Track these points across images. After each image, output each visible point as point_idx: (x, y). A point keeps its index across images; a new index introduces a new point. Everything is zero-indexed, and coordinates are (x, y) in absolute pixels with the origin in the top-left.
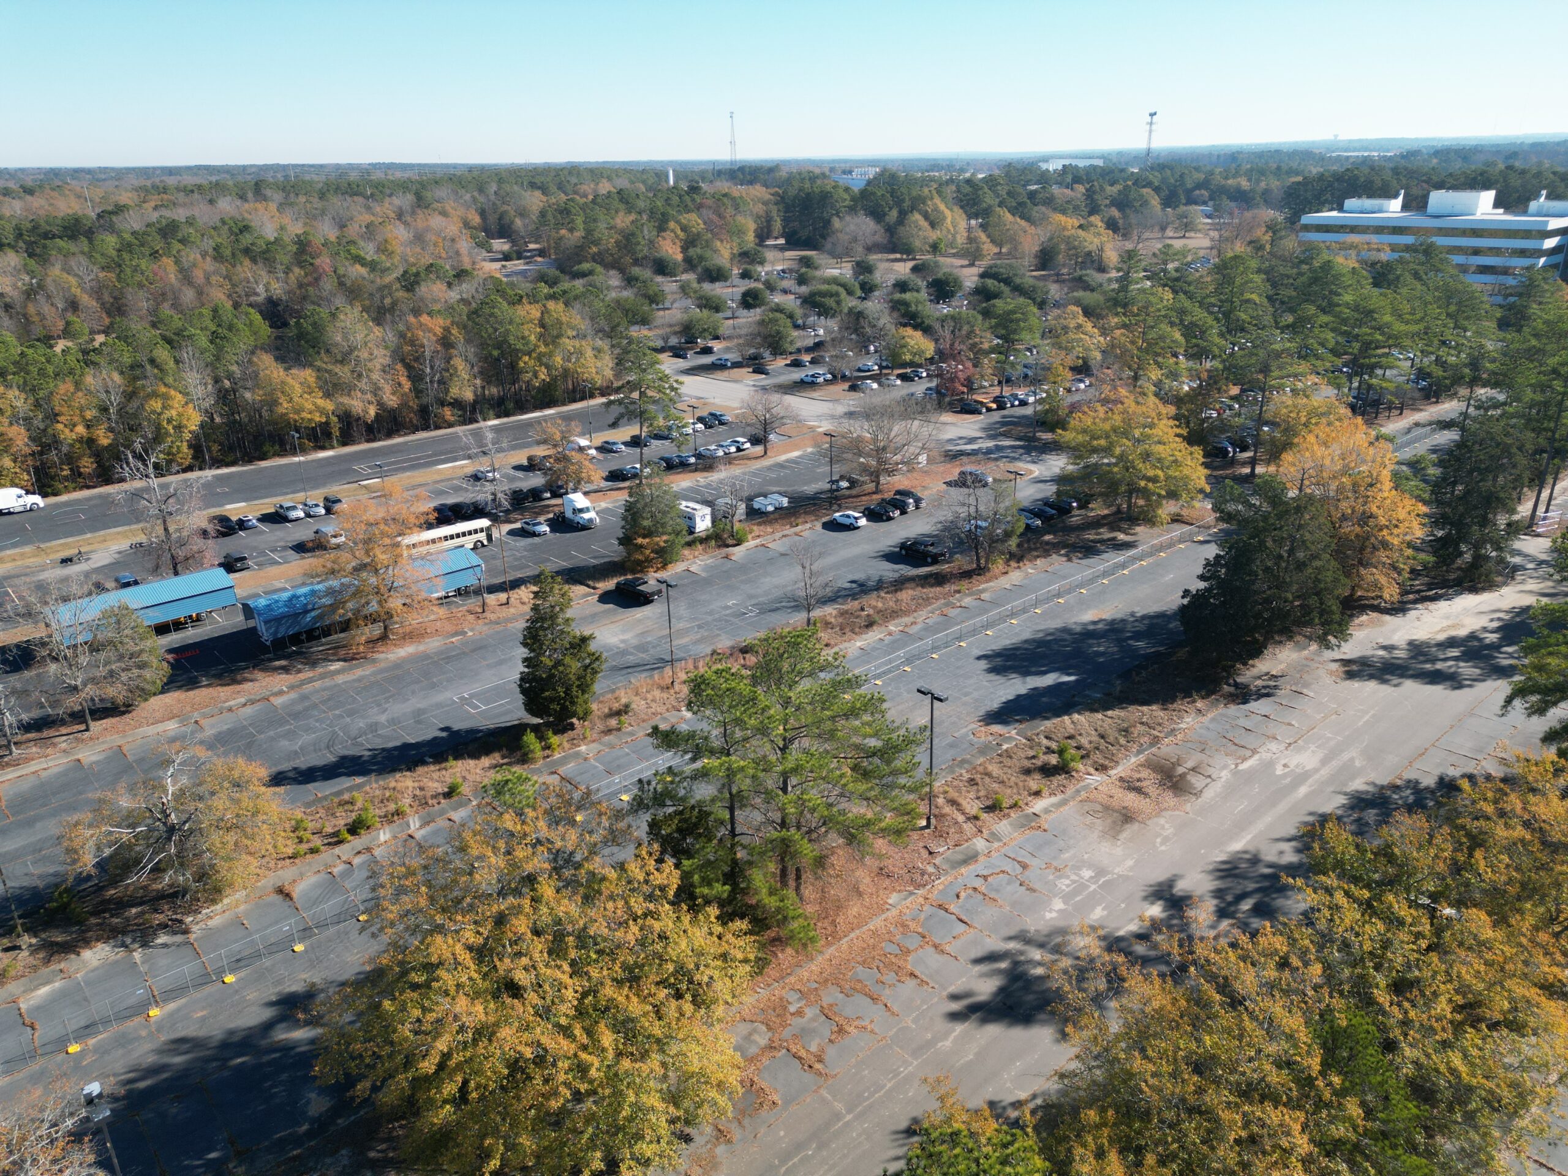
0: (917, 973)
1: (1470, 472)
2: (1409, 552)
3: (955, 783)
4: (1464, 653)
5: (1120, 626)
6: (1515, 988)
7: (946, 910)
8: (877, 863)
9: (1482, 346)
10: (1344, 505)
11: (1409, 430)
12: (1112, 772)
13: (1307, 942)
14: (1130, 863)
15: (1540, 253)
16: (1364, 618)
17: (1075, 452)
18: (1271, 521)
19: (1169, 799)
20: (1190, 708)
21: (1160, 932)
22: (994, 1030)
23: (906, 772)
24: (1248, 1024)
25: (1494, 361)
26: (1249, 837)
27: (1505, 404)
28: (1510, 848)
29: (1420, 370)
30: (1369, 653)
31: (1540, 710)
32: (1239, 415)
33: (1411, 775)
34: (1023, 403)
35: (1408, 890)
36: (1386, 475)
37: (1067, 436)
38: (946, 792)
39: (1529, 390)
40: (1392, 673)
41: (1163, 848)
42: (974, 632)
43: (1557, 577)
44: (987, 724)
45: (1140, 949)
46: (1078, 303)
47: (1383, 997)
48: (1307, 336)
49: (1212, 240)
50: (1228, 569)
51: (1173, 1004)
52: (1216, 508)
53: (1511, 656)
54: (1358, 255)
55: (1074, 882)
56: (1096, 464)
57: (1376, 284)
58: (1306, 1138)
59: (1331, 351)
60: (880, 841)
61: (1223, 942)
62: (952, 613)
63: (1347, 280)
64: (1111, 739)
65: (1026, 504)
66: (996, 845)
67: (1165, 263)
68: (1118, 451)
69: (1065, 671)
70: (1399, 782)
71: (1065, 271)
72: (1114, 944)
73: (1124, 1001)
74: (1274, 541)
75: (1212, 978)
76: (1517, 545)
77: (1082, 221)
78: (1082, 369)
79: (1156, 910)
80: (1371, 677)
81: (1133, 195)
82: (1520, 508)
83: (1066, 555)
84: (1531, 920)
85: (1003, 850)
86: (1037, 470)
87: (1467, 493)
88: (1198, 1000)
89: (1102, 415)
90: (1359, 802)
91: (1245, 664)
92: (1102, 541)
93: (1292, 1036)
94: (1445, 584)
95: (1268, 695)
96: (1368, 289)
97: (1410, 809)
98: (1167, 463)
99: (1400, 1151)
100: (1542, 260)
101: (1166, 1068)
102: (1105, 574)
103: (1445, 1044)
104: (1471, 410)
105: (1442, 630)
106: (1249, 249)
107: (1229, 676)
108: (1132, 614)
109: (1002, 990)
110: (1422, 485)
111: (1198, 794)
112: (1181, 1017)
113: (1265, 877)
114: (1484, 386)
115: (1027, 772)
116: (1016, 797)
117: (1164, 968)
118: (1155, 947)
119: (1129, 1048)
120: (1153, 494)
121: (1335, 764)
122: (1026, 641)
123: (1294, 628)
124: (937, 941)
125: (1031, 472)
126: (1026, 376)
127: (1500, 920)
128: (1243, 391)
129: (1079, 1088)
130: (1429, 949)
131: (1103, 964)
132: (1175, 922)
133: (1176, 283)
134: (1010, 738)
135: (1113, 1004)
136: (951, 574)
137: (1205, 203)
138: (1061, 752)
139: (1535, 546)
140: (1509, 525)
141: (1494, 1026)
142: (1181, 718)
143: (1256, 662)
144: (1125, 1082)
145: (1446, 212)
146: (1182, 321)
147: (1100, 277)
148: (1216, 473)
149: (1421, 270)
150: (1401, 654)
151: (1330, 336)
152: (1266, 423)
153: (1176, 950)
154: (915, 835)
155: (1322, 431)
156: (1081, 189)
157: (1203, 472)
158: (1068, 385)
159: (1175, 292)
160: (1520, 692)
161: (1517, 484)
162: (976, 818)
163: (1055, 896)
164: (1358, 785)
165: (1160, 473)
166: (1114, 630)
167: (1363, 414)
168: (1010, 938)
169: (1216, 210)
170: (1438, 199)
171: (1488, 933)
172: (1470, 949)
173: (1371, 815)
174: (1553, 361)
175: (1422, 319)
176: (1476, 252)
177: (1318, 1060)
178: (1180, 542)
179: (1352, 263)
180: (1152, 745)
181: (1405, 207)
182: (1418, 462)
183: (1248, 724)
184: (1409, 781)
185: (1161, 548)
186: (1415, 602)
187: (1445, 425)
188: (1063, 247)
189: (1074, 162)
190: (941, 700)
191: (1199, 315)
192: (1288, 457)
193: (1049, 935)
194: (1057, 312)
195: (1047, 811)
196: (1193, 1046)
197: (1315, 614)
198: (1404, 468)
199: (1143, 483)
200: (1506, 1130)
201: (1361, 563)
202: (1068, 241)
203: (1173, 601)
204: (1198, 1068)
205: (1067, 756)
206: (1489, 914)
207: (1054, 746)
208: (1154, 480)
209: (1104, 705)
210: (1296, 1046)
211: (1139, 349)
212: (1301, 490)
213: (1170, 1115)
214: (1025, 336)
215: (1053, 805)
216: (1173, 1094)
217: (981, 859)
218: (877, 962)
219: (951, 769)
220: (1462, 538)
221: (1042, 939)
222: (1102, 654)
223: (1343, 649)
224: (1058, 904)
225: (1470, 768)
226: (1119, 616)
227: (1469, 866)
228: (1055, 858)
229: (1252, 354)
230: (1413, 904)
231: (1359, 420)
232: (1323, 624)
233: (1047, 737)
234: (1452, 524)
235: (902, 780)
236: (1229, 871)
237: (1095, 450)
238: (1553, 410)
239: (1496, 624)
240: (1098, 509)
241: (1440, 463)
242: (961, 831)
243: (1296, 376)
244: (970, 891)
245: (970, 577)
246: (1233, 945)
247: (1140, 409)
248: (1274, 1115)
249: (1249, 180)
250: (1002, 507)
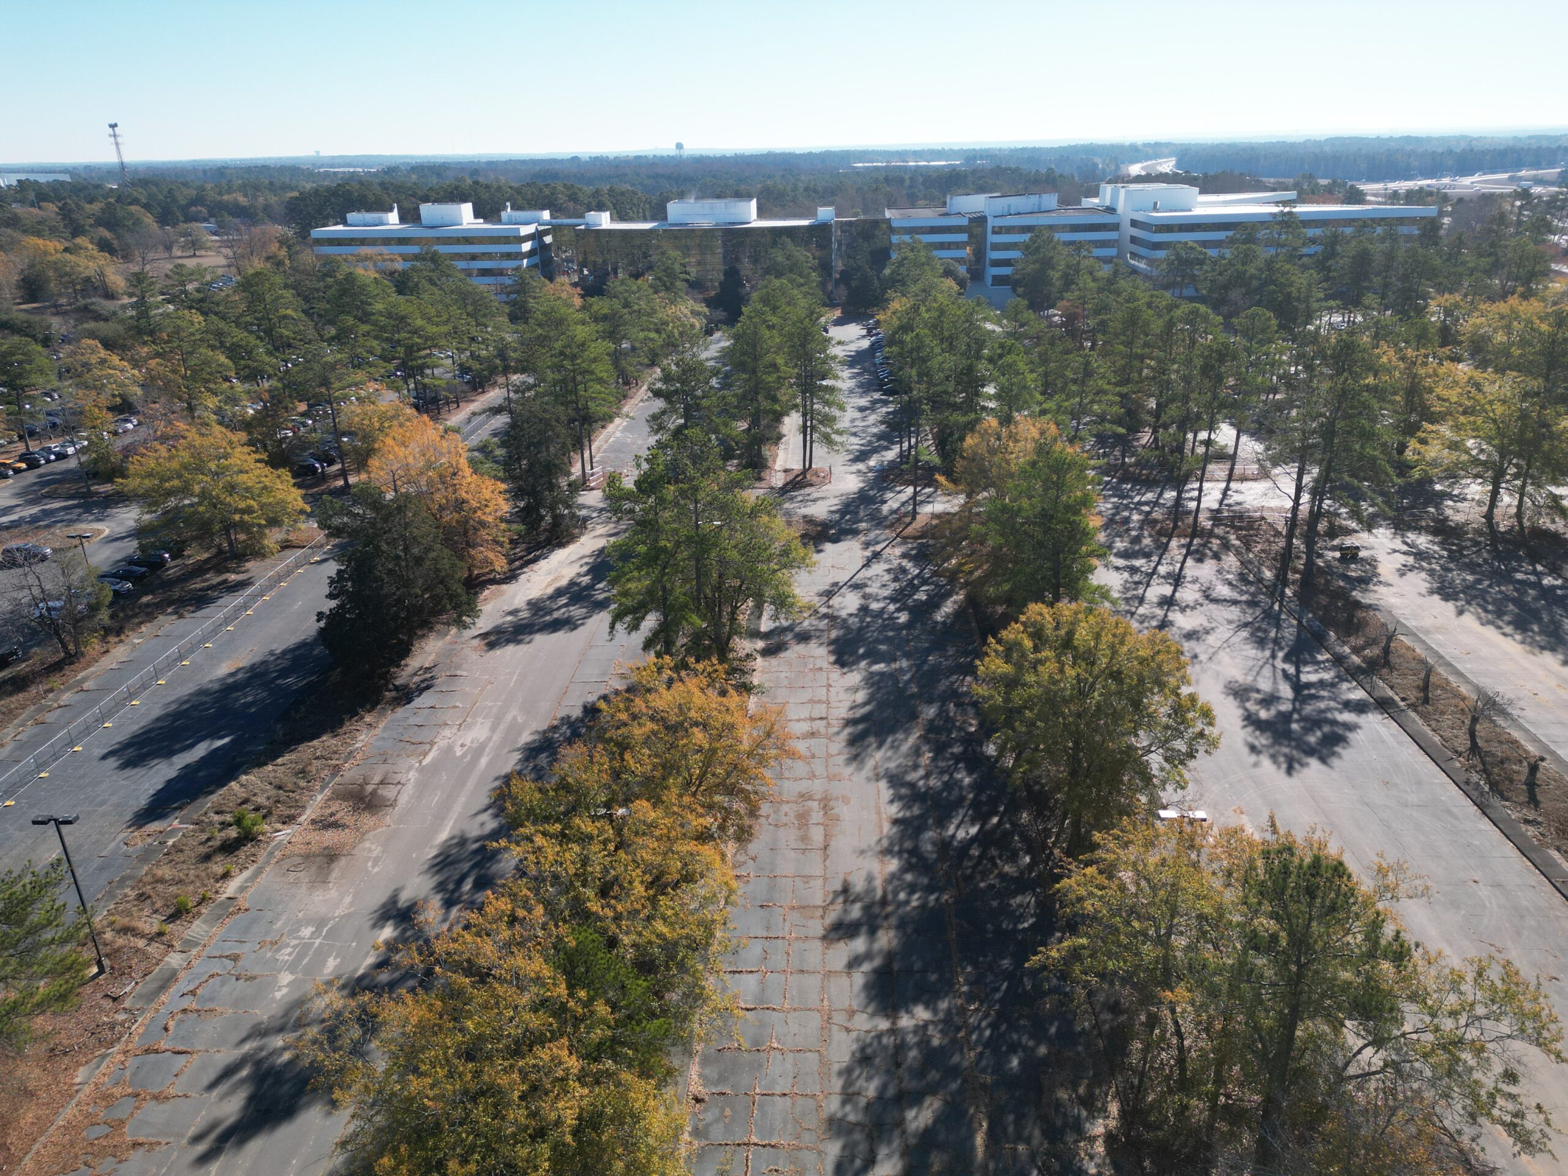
0: (141, 1139)
1: (528, 447)
2: (503, 526)
3: (121, 908)
4: (570, 599)
5: (263, 668)
6: (680, 848)
7: (157, 1052)
8: (44, 1046)
9: (502, 339)
10: (437, 496)
11: (469, 421)
12: (302, 819)
13: (525, 891)
14: (348, 899)
15: (520, 256)
16: (486, 592)
17: (147, 499)
18: (379, 526)
19: (367, 820)
20: (360, 725)
21: (398, 951)
22: (256, 1145)
23: (50, 923)
24: (500, 989)
25: (515, 350)
26: (451, 823)
27: (535, 385)
28: (646, 742)
29: (461, 365)
30: (500, 621)
31: (634, 627)
32: (315, 430)
33: (562, 713)
34: (61, 456)
35: (588, 809)
36: (463, 462)
37: (132, 484)
38: (112, 923)
39: (548, 371)
40: (523, 633)
41: (376, 870)
42: (87, 730)
43: (614, 519)
44: (141, 826)
45: (384, 977)
46: (92, 335)
47: (594, 906)
48: (354, 346)
49: (227, 257)
50: (354, 582)
51: (431, 1011)
52: (322, 526)
53: (603, 590)
54: (375, 266)
55: (295, 947)
56: (176, 507)
57: (400, 292)
58: (574, 1057)
59: (380, 357)
60: (40, 1020)
61: (458, 929)
62: (50, 717)
63: (373, 290)
64: (290, 786)
65: (105, 568)
66: (194, 951)
67: (183, 284)
68: (197, 489)
69: (215, 735)
70: (555, 723)
71: (63, 301)
72: (356, 986)
73: (383, 1035)
74: (388, 544)
75: (456, 967)
76: (580, 500)
77: (67, 244)
78: (124, 408)
79: (388, 932)
80: (508, 642)
81: (120, 213)
82: (573, 470)
83: (175, 613)
84: (675, 791)
85: (204, 954)
86: (106, 528)
87: (531, 465)
88: (454, 994)
89: (165, 454)
90: (531, 752)
91: (398, 666)
92: (212, 588)
93: (538, 978)
94: (539, 546)
95: (428, 688)
96: (394, 297)
97: (570, 741)
98: (257, 492)
99: (645, 1022)
100: (525, 261)
101: (441, 1072)
102: (227, 621)
103: (649, 918)
104: (512, 394)
105: (549, 585)
106: (268, 265)
107: (387, 682)
108: (272, 653)
109: (251, 1099)
110: (495, 466)
111: (393, 805)
112: (441, 1018)
113: (476, 852)
114: (515, 373)
115: (207, 858)
116: (201, 891)
117: (411, 983)
118: (397, 966)
119: (402, 1076)
120: (253, 525)
121: (502, 727)
122: (158, 719)
123: (432, 620)
124: (156, 1091)
125: (100, 532)
126: (54, 425)
127: (657, 801)
128: (310, 406)
129: (365, 1145)
130: (617, 848)
131: (351, 1013)
132: (409, 933)
133: (203, 304)
134: (174, 831)
135: (374, 1044)
136: (33, 673)
137: (205, 220)
138: (238, 822)
139: (592, 498)
140: (569, 485)
141: (676, 886)
142: (354, 738)
143: (408, 661)
144: (407, 1110)
145: (435, 223)
146: (221, 343)
147: (109, 305)
148: (311, 491)
149: (434, 276)
150: (525, 614)
151: (375, 343)
152: (344, 434)
153: (417, 959)
154: (88, 989)
155: (396, 432)
156: (52, 208)
157: (297, 493)
158: (112, 428)
159: (204, 313)
160: (617, 617)
161: (564, 451)
162: (161, 934)
163: (279, 972)
164: (526, 737)
165: (252, 502)
166: (256, 675)
167: (427, 412)
168: (244, 1041)
169: (220, 227)
170: (428, 211)
171: (652, 815)
172: (644, 834)
173: (543, 759)
174: (558, 345)
175: (448, 321)
176: (474, 257)
177: (564, 986)
178: (298, 567)
179: (372, 274)
180: (334, 775)
181: (402, 220)
182: (485, 446)
183: (418, 720)
184: (563, 719)
185: (279, 578)
186: (522, 567)
187: (496, 411)
188: (51, 273)
189: (32, 177)
190: (70, 822)
191: (238, 335)
192: (374, 462)
193: (286, 1014)
194: (68, 348)
195: (242, 889)
196: (459, 1037)
197: (445, 601)
198: (476, 454)
199: (237, 517)
200: (705, 960)
201: (468, 545)
202: (55, 266)
203: (310, 628)
204: (470, 1056)
205: (247, 822)
206: (648, 800)
207: (228, 818)
208: (249, 511)
209: (272, 755)
210: (544, 985)
211: (184, 377)
212: (396, 491)
213: (459, 1113)
214: (37, 379)
215: (246, 881)
216: (454, 1092)
217: (182, 975)
218: (83, 1158)
219: (111, 895)
220: (539, 504)
221: (278, 1023)
222: (252, 704)
223: (478, 626)
224: (286, 978)
225: (603, 691)
226: (257, 659)
227: (625, 769)
228: (267, 933)
229: (307, 369)
230: (595, 818)
231: (425, 418)
232: (454, 608)
233: (217, 813)
234: (528, 494)
235: (48, 935)
236: (443, 862)
237: (170, 493)
238: (571, 385)
239: (585, 568)
240: (196, 555)
241: (503, 444)
242: (146, 957)
243: (356, 385)
244: (180, 1016)
245: (61, 669)
246: (466, 927)
247: (207, 442)
248: (544, 1054)
249: (246, 195)
250: (75, 578)
